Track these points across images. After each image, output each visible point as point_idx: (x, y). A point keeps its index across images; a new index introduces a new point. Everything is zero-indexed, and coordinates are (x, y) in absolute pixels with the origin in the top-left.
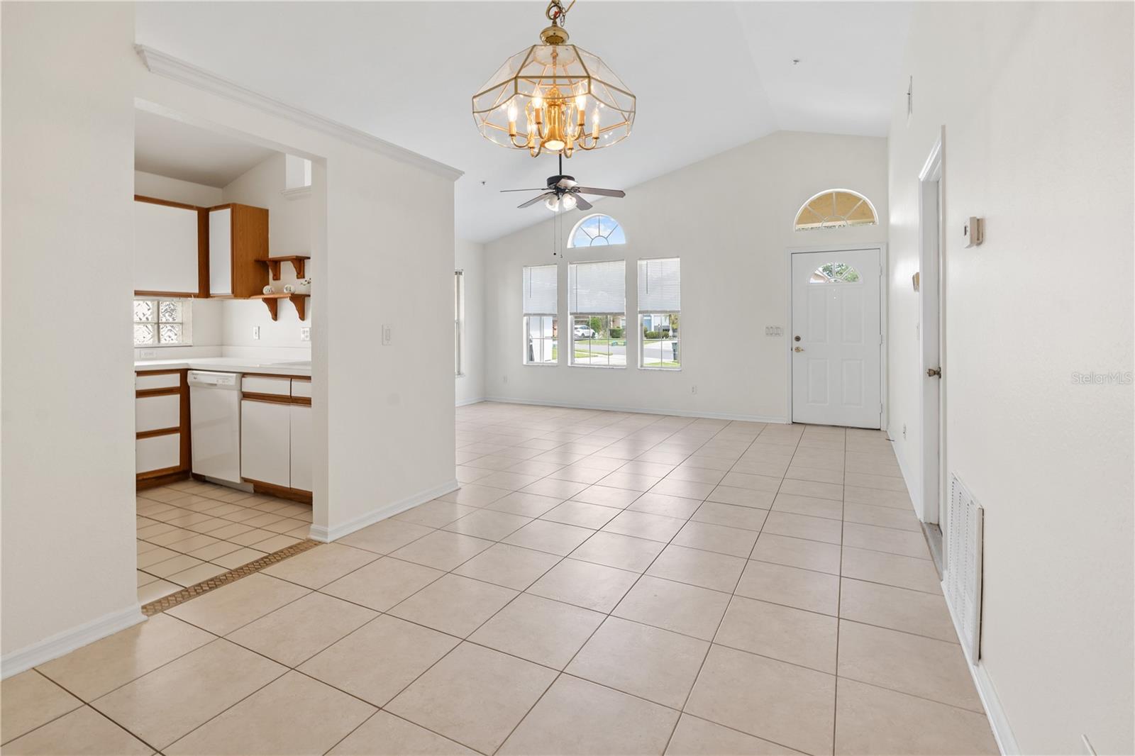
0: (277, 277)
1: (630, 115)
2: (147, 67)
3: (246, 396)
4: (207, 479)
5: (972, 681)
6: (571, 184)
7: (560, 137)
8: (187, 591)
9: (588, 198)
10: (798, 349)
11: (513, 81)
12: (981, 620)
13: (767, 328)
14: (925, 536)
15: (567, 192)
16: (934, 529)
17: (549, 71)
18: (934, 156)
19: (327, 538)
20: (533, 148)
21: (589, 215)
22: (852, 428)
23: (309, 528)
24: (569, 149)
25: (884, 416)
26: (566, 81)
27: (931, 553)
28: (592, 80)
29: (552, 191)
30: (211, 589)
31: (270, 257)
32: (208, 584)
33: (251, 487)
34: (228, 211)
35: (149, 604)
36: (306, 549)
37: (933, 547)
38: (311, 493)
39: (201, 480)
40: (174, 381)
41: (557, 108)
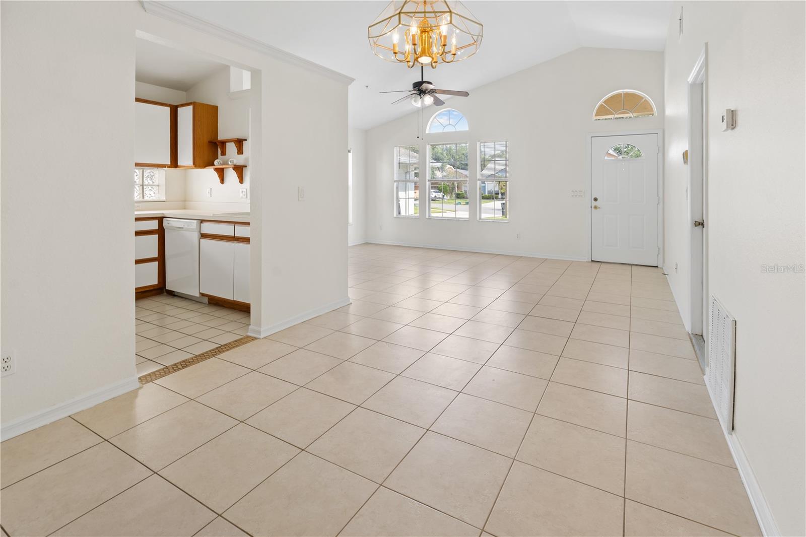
0: (223, 153)
1: (478, 38)
2: (144, 8)
3: (204, 236)
4: (176, 294)
5: (728, 445)
6: (431, 87)
7: (429, 54)
8: (167, 368)
9: (441, 97)
10: (596, 207)
11: (398, 16)
12: (734, 401)
13: (573, 191)
14: (692, 343)
15: (427, 93)
16: (699, 339)
17: (421, 8)
18: (700, 65)
19: (260, 335)
20: (409, 62)
21: (443, 110)
22: (636, 265)
23: (248, 328)
24: (435, 62)
25: (661, 256)
26: (433, 15)
27: (696, 355)
28: (453, 14)
29: (415, 92)
30: (183, 367)
31: (219, 139)
32: (181, 365)
33: (206, 300)
34: (191, 107)
35: (143, 377)
36: (246, 342)
37: (698, 351)
38: (250, 304)
39: (172, 294)
40: (154, 225)
41: (426, 34)
